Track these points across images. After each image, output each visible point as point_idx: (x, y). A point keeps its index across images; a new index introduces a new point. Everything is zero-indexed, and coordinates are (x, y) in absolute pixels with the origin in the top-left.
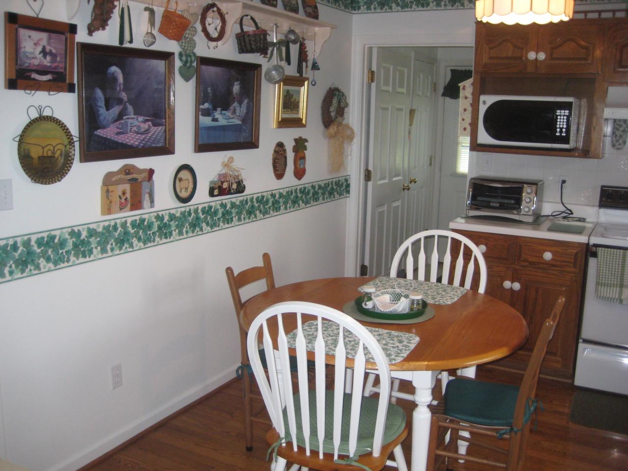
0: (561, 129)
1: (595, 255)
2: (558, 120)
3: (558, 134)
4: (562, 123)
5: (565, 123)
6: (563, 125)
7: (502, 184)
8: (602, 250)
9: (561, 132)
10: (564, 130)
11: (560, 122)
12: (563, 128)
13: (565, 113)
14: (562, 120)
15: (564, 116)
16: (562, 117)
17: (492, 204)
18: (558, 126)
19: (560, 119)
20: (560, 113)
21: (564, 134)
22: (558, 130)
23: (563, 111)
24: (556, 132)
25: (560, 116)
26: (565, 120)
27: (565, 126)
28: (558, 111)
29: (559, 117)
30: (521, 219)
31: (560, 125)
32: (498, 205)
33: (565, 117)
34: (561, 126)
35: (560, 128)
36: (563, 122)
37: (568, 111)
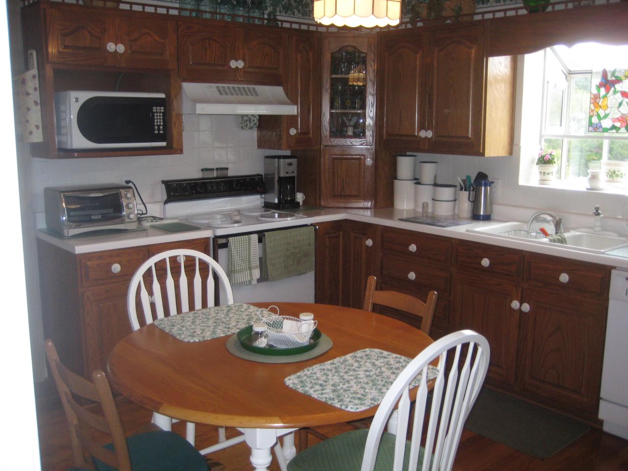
0: (159, 126)
1: (225, 245)
2: (156, 117)
3: (156, 132)
4: (159, 121)
5: (161, 120)
6: (160, 122)
7: (101, 192)
8: (232, 240)
9: (159, 130)
10: (161, 127)
11: (157, 119)
12: (160, 125)
13: (160, 109)
14: (159, 118)
15: (160, 112)
16: (159, 114)
17: (93, 217)
18: (156, 124)
19: (157, 116)
20: (157, 109)
21: (161, 132)
22: (156, 127)
23: (158, 108)
24: (154, 130)
25: (157, 112)
26: (161, 117)
27: (162, 124)
28: (154, 108)
29: (156, 114)
30: (127, 228)
31: (157, 122)
32: (100, 217)
33: (161, 114)
34: (159, 123)
35: (157, 125)
36: (160, 119)
37: (162, 108)
